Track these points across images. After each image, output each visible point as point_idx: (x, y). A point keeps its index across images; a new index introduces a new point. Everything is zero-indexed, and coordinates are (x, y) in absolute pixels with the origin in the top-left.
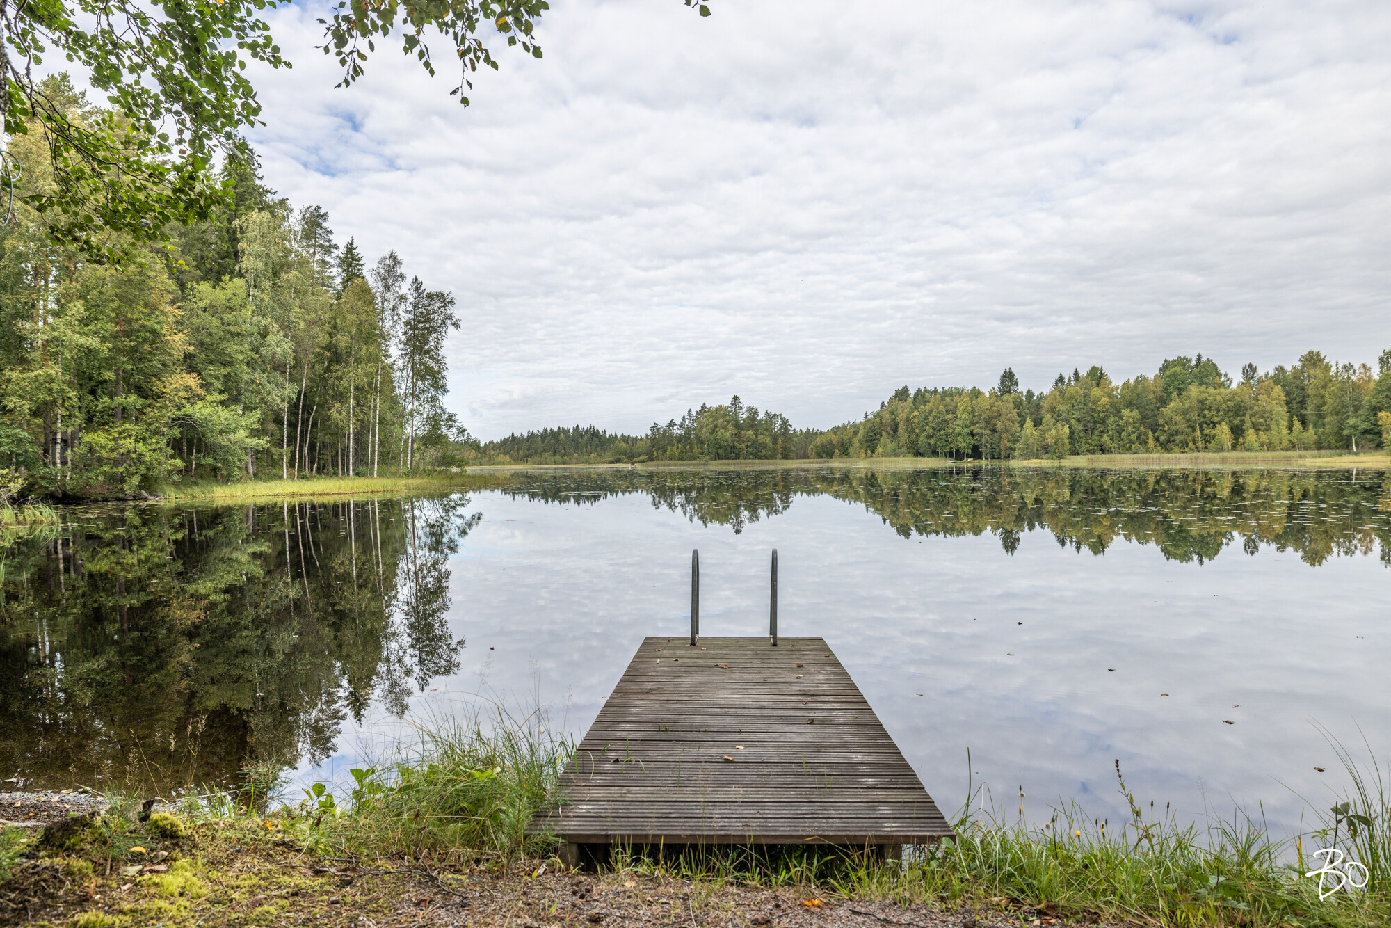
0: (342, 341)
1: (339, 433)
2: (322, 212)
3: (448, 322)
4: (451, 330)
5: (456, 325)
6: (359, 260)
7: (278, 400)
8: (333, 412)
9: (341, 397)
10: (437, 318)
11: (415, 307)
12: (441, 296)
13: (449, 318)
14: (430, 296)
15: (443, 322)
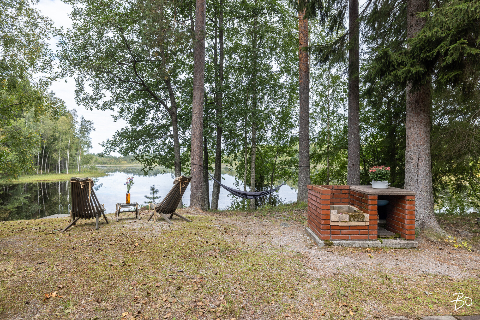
0: (57, 134)
1: (56, 161)
2: (53, 92)
3: (92, 129)
4: (92, 131)
5: (94, 130)
6: (65, 107)
7: (35, 153)
8: (53, 155)
9: (56, 151)
10: (89, 128)
11: (82, 124)
12: (90, 121)
13: (92, 128)
14: (86, 121)
15: (90, 129)
